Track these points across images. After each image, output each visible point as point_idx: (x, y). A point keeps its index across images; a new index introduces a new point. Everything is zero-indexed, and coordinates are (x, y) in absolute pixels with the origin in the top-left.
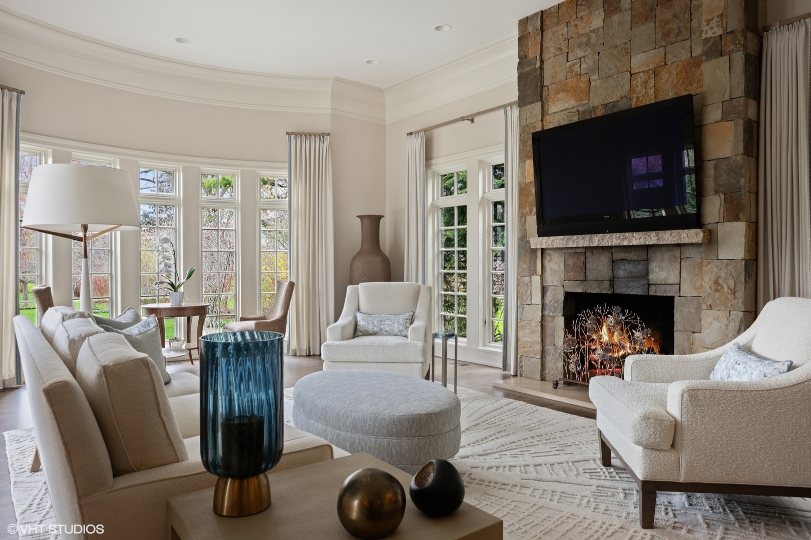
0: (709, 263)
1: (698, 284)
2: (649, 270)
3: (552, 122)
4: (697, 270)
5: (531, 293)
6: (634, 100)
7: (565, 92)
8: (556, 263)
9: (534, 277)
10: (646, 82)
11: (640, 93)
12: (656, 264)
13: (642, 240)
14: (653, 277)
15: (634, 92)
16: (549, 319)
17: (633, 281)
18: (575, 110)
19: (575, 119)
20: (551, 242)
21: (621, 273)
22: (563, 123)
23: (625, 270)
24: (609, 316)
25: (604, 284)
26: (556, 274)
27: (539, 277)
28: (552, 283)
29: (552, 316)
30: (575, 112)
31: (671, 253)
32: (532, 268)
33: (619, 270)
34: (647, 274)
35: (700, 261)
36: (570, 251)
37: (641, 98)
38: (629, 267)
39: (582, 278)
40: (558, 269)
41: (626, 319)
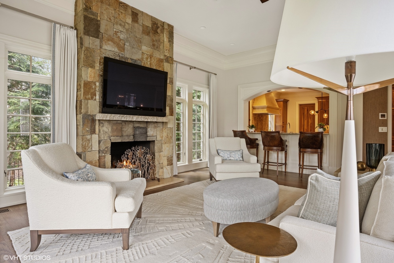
0: (165, 129)
1: (162, 135)
2: (148, 131)
3: (105, 53)
4: (161, 131)
5: (92, 144)
6: (143, 63)
7: (113, 42)
8: (107, 128)
9: (94, 136)
10: (147, 59)
11: (145, 61)
12: (150, 129)
13: (152, 119)
14: (148, 134)
15: (143, 60)
16: (103, 158)
17: (142, 135)
18: (118, 54)
19: (118, 58)
20: (113, 117)
21: (137, 132)
22: (111, 57)
23: (139, 131)
24: (138, 151)
25: (130, 137)
26: (106, 134)
27: (97, 135)
28: (104, 138)
29: (104, 156)
30: (117, 55)
31: (154, 125)
32: (92, 130)
33: (137, 131)
34: (146, 133)
35: (162, 128)
36: (114, 122)
37: (145, 64)
38: (140, 130)
39: (120, 135)
40: (107, 131)
41: (144, 151)
